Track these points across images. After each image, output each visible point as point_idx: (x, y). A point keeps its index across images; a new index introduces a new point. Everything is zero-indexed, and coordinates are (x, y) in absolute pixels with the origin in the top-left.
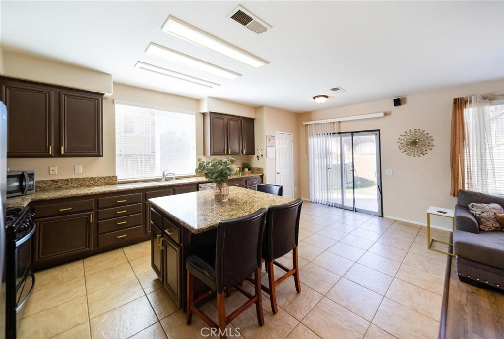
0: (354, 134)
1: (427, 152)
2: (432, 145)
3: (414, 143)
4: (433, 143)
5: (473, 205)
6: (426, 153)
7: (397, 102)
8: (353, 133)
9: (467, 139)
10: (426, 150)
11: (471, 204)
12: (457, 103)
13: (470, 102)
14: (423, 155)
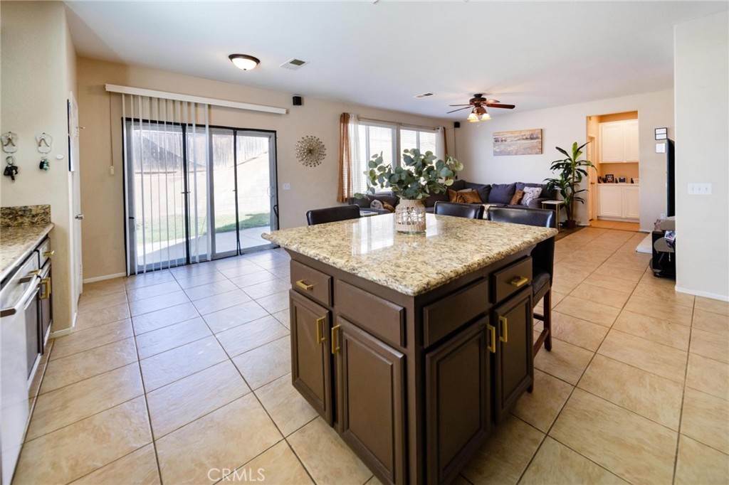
0: (238, 131)
2: (325, 155)
3: (310, 151)
4: (325, 152)
7: (298, 101)
8: (235, 131)
12: (344, 116)
14: (318, 164)
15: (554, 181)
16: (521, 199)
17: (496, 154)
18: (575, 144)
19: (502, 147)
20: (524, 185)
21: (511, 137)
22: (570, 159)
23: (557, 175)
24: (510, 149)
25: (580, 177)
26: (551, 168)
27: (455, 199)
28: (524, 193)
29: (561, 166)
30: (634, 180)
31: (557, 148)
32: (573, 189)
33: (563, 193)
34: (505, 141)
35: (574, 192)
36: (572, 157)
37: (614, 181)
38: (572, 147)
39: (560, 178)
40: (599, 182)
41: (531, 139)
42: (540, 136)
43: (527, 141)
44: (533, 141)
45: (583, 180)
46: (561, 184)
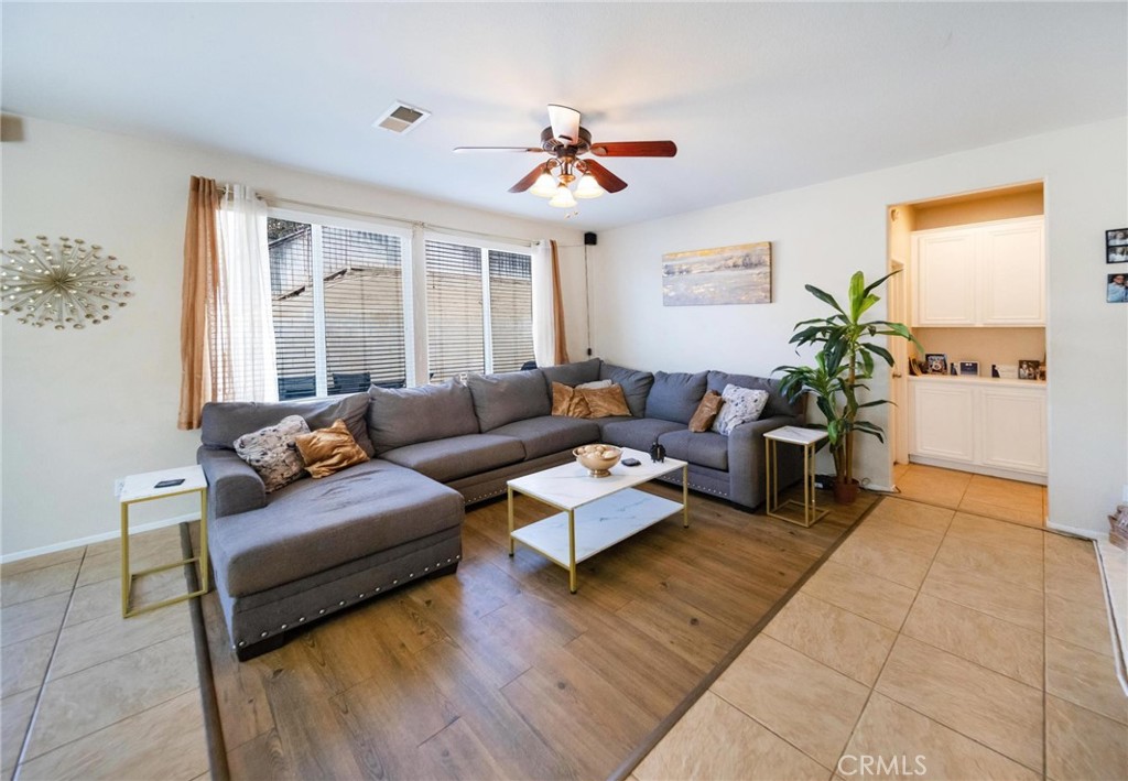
1: (107, 312)
2: (127, 294)
3: (59, 282)
4: (130, 287)
5: (242, 442)
6: (106, 317)
9: (222, 284)
10: (106, 307)
11: (239, 441)
12: (201, 189)
13: (231, 197)
14: (95, 322)
15: (800, 372)
16: (714, 417)
17: (669, 302)
18: (859, 276)
19: (681, 285)
20: (726, 379)
21: (702, 262)
22: (843, 317)
23: (809, 357)
24: (699, 290)
25: (869, 365)
26: (791, 341)
27: (565, 406)
28: (721, 403)
29: (819, 335)
30: (999, 369)
31: (810, 288)
32: (851, 398)
33: (822, 403)
34: (688, 272)
35: (854, 406)
36: (849, 312)
37: (946, 369)
38: (848, 284)
39: (815, 365)
40: (912, 373)
41: (748, 265)
42: (768, 259)
43: (736, 272)
44: (750, 271)
45: (876, 371)
46: (819, 384)
